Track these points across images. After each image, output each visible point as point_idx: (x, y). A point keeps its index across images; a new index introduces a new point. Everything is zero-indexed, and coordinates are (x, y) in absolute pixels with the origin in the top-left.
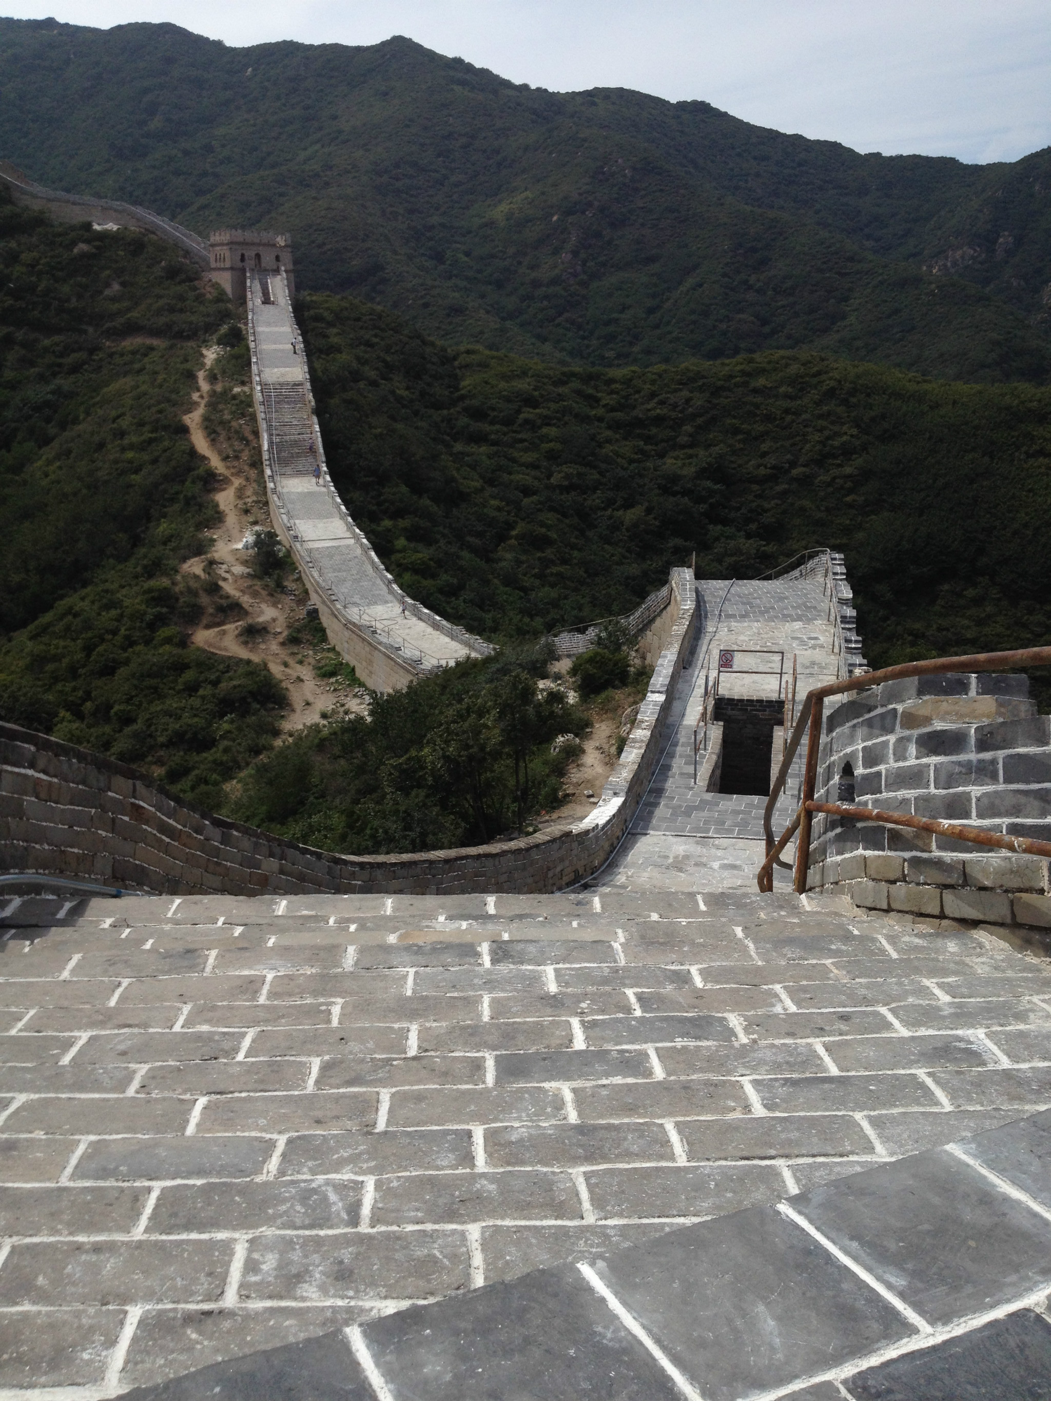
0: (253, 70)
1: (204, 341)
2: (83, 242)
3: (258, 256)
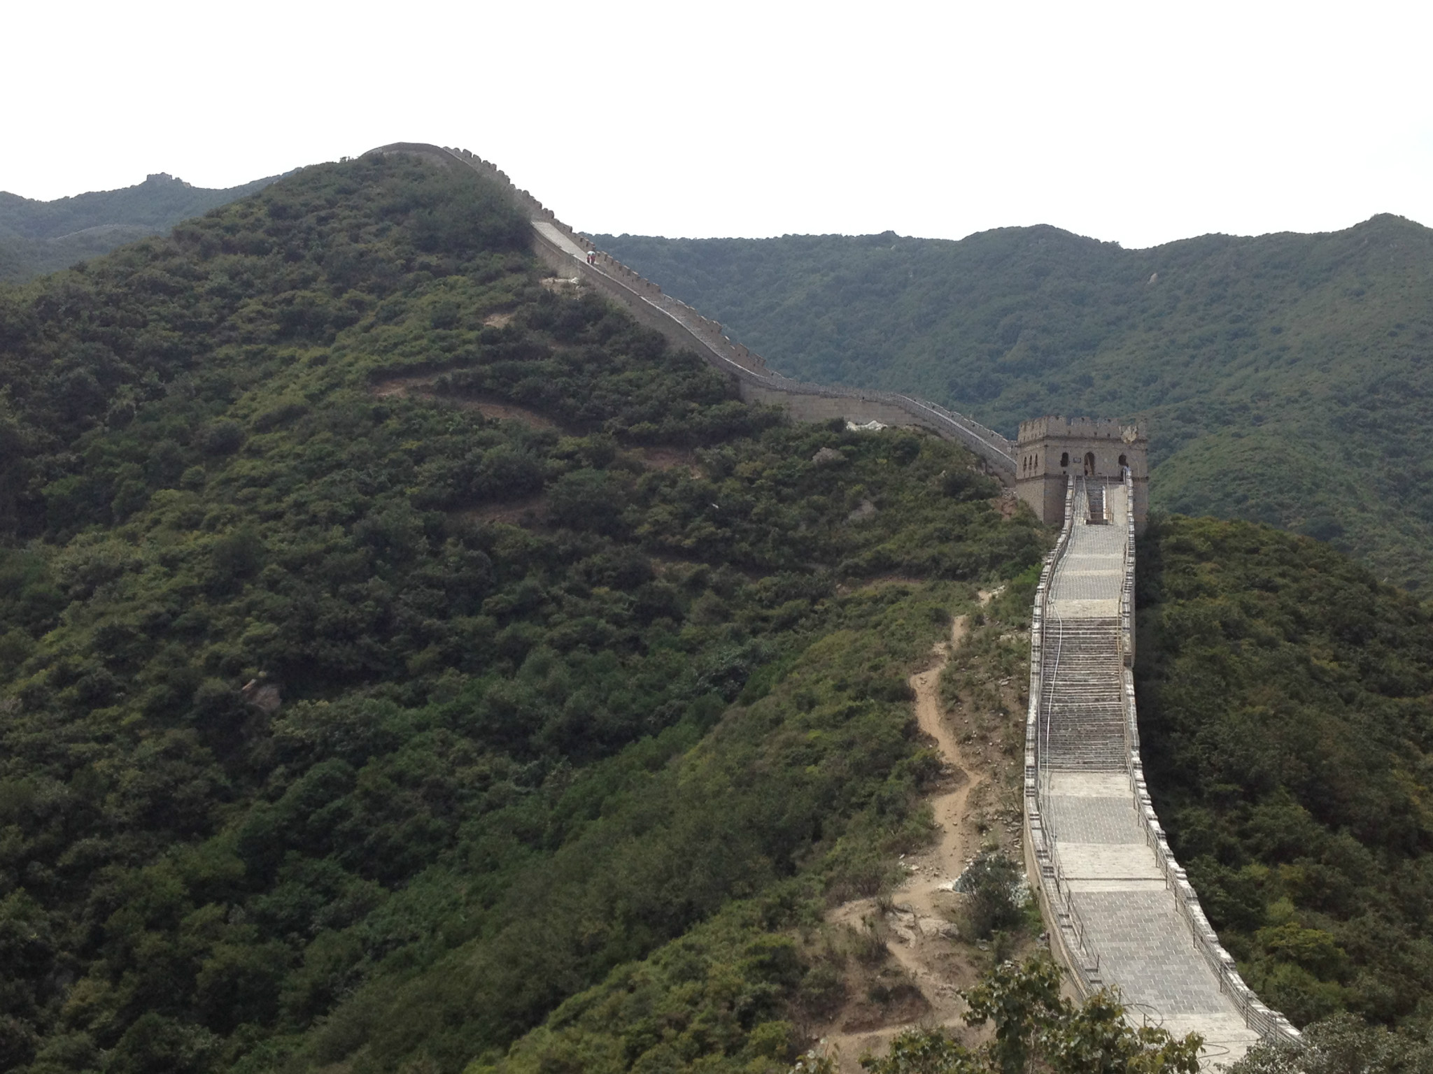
0: (1159, 276)
1: (988, 580)
2: (829, 447)
3: (1090, 457)
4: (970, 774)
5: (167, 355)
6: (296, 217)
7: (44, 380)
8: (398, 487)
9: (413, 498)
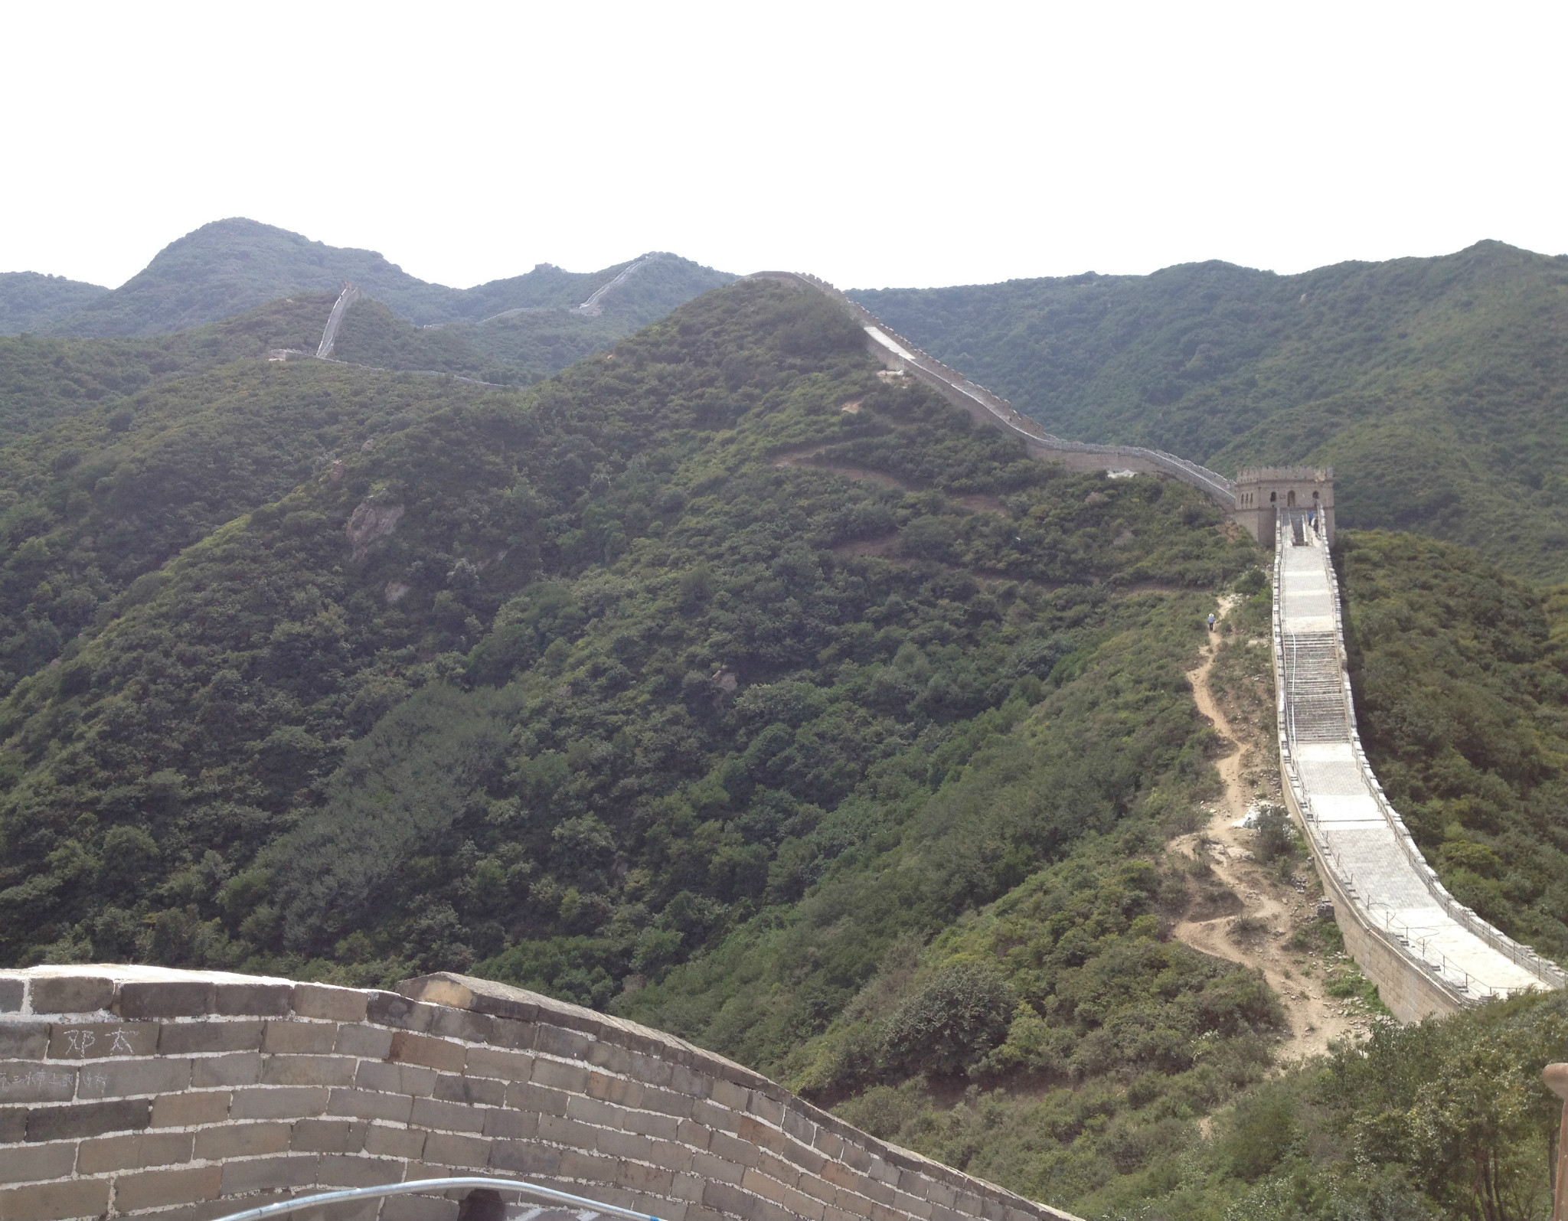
0: (1307, 296)
1: (1222, 589)
2: (1095, 492)
3: (1292, 494)
4: (1240, 744)
5: (623, 439)
6: (699, 333)
7: (548, 463)
8: (798, 533)
9: (810, 541)
